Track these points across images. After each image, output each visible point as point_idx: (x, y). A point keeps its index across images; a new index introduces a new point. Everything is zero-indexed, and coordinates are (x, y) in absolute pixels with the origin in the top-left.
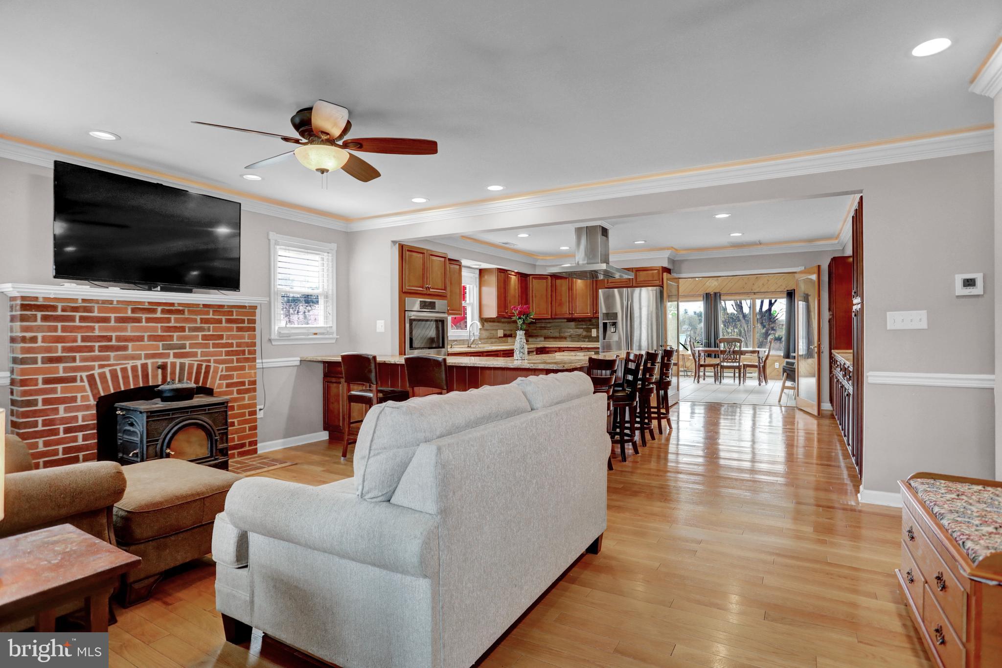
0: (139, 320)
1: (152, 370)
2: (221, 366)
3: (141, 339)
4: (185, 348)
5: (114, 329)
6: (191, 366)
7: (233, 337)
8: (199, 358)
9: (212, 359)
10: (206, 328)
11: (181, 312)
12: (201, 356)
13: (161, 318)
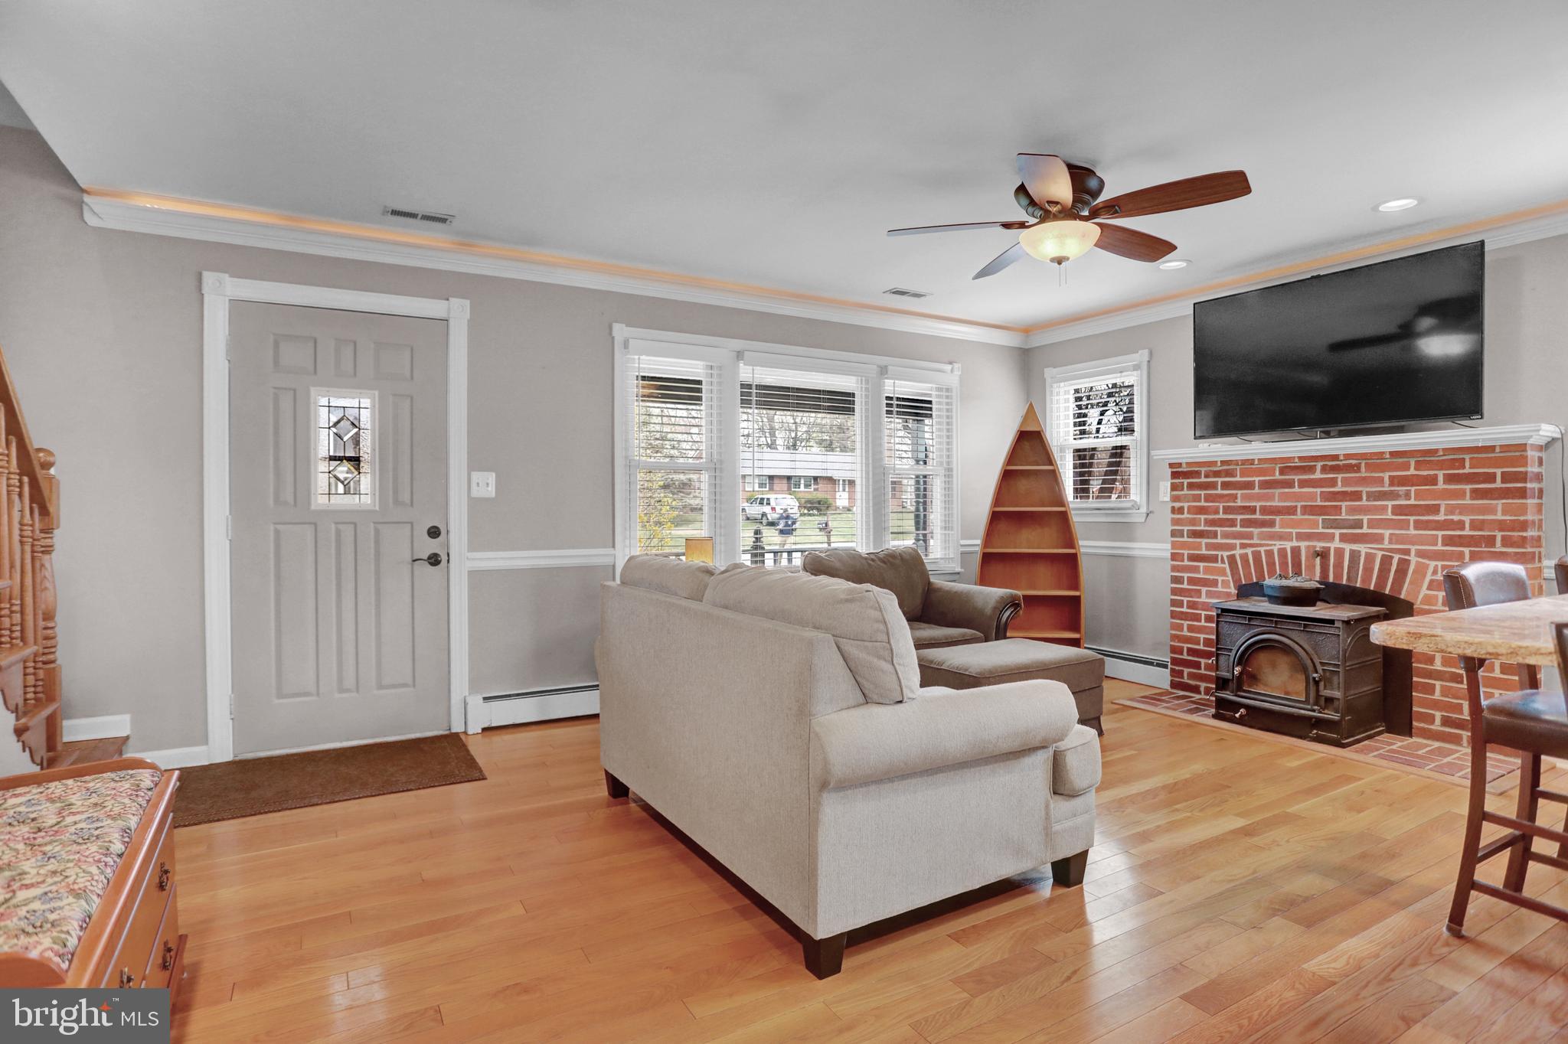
0: (1289, 484)
1: (1307, 557)
2: (1433, 564)
3: (1291, 511)
4: (1361, 528)
5: (1259, 498)
6: (1370, 558)
7: (1463, 509)
8: (1386, 545)
9: (1413, 549)
10: (1401, 493)
11: (1356, 468)
12: (1390, 542)
13: (1321, 479)
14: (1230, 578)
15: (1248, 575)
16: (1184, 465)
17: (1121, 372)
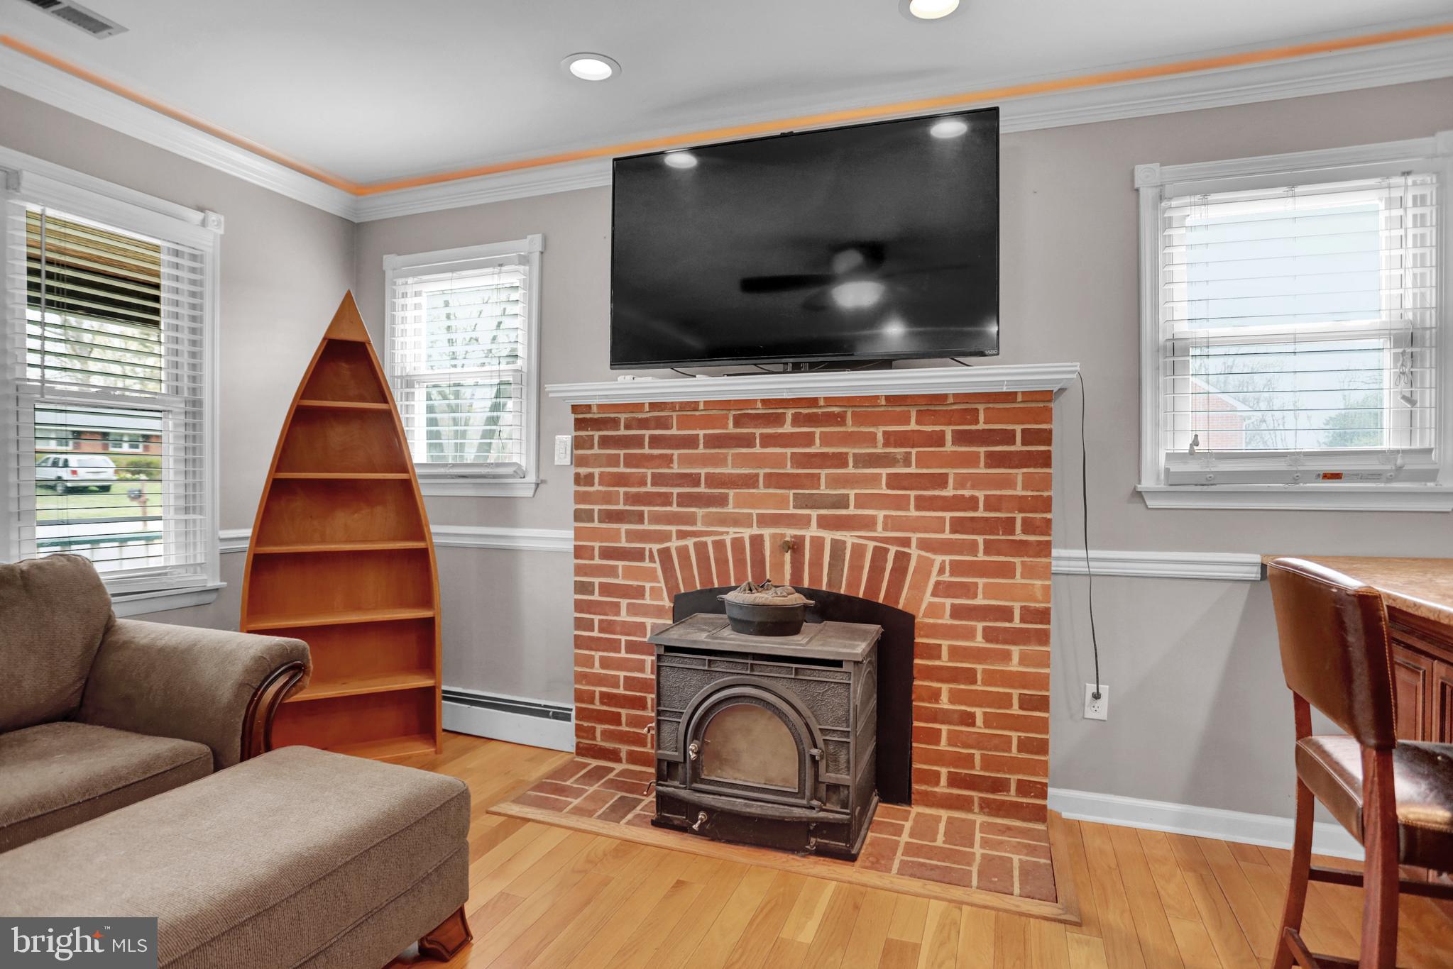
0: (747, 441)
1: (772, 552)
2: (938, 558)
3: (750, 481)
4: (847, 507)
5: (705, 460)
6: (858, 551)
7: (978, 482)
8: (880, 532)
9: (914, 537)
10: (899, 457)
11: (839, 419)
12: (885, 529)
13: (792, 434)
14: (662, 584)
15: (689, 579)
16: (595, 409)
17: (501, 265)
